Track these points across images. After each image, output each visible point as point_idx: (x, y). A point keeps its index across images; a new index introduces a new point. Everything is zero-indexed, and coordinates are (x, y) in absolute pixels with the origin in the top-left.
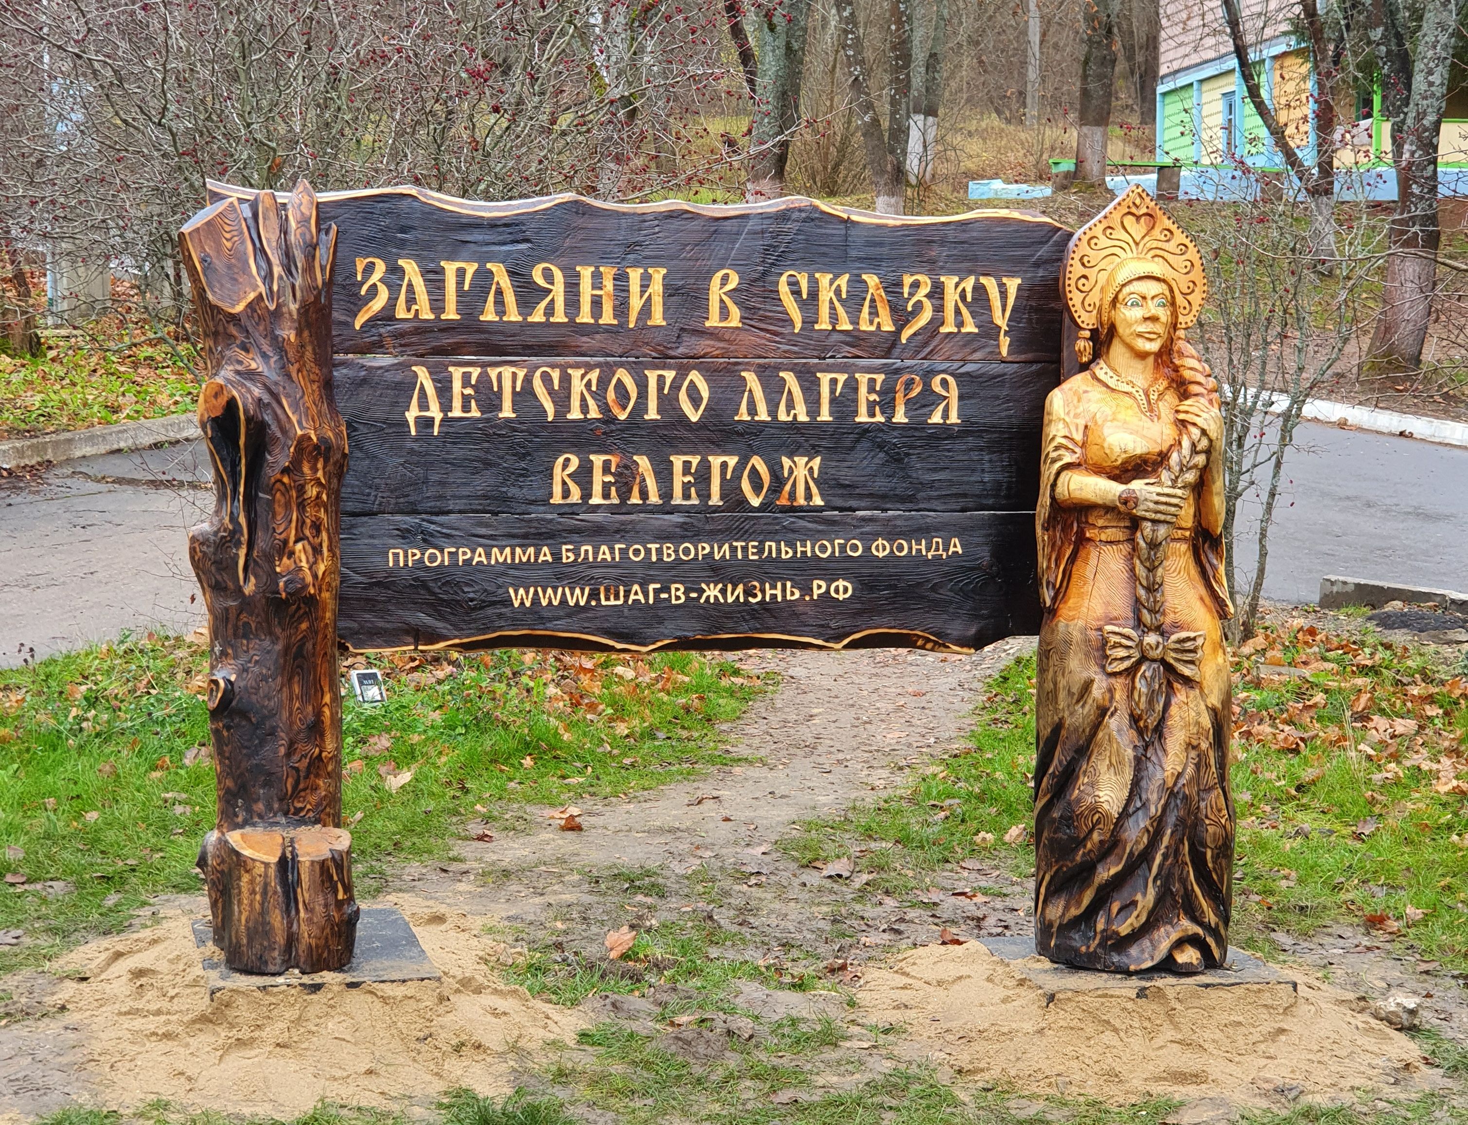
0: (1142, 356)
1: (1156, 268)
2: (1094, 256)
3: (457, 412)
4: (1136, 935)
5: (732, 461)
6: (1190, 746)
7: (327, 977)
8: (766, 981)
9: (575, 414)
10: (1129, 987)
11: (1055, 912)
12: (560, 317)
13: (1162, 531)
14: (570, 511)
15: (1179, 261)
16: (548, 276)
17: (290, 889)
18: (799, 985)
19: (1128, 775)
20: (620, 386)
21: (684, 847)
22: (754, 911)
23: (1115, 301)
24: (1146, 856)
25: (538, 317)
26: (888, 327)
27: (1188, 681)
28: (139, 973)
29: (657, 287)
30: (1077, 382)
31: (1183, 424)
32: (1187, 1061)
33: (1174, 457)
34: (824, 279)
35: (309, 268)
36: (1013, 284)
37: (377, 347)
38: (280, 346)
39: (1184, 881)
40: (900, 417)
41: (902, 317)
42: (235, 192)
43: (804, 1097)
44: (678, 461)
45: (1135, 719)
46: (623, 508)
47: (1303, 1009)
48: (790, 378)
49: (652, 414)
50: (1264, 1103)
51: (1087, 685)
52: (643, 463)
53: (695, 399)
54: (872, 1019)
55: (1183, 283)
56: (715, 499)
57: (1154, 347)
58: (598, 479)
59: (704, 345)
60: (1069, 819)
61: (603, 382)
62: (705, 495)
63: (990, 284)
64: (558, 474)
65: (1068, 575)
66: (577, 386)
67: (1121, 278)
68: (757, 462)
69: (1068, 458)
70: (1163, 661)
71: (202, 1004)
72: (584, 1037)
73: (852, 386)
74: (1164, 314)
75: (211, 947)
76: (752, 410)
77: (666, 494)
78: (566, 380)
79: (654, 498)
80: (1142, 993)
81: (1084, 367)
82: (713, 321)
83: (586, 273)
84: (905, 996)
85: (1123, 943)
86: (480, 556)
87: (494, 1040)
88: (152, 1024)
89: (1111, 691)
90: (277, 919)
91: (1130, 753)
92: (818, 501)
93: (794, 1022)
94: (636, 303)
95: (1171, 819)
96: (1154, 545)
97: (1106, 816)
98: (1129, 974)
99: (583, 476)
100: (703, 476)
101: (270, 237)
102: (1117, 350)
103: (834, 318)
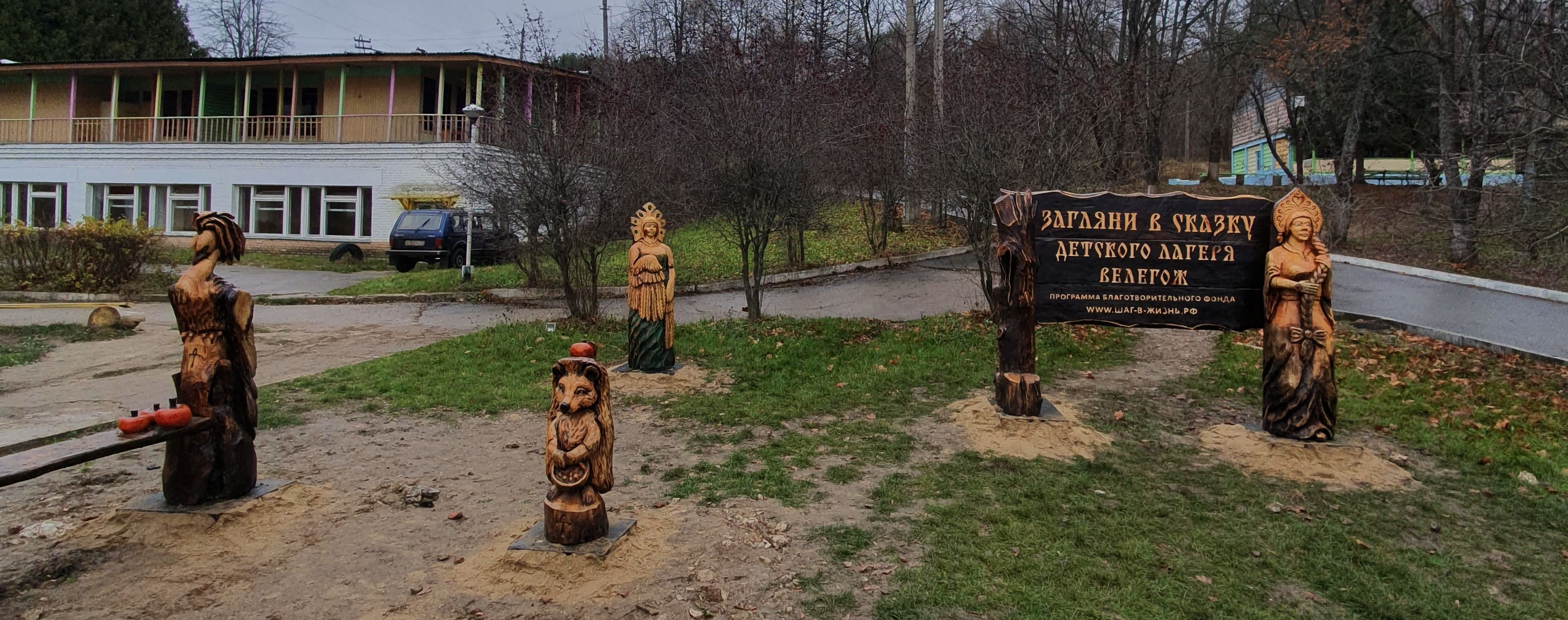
0: (1301, 241)
1: (1305, 214)
2: (1283, 210)
3: (1071, 255)
4: (1302, 427)
5: (1158, 271)
6: (1322, 367)
7: (1035, 418)
8: (1168, 431)
9: (1108, 256)
10: (1301, 444)
11: (1271, 417)
12: (1103, 227)
13: (1311, 297)
14: (1104, 284)
15: (1313, 212)
16: (1100, 215)
17: (1023, 391)
18: (1181, 433)
19: (1300, 375)
20: (1122, 248)
21: (1128, 386)
22: (1157, 408)
23: (1291, 224)
24: (1306, 402)
25: (1096, 227)
26: (1209, 231)
27: (1321, 347)
28: (975, 412)
29: (1134, 219)
30: (1277, 249)
31: (1318, 264)
32: (1326, 470)
33: (1315, 274)
34: (1188, 216)
35: (1030, 213)
36: (1252, 218)
37: (1048, 235)
38: (1021, 235)
39: (1320, 411)
40: (1213, 259)
41: (1214, 227)
42: (1009, 193)
43: (1190, 469)
44: (1140, 271)
45: (1301, 358)
46: (1123, 283)
47: (1365, 456)
48: (1177, 247)
49: (1132, 256)
50: (1356, 487)
51: (1284, 345)
52: (1129, 271)
53: (1146, 251)
54: (1208, 446)
55: (1315, 219)
56: (1152, 282)
57: (1306, 238)
58: (1115, 275)
59: (1149, 236)
60: (1277, 388)
61: (1117, 247)
62: (1148, 281)
63: (1244, 218)
64: (1102, 273)
65: (1275, 310)
66: (1109, 248)
67: (1294, 216)
68: (1166, 271)
69: (1275, 273)
70: (1312, 339)
71: (999, 423)
72: (1113, 443)
73: (1197, 249)
74: (1309, 228)
75: (996, 406)
76: (1164, 255)
77: (1136, 279)
78: (1105, 246)
79: (1132, 281)
80: (1306, 446)
81: (1279, 245)
82: (1152, 229)
83: (1111, 214)
84: (1218, 440)
85: (1298, 430)
86: (1078, 297)
87: (1087, 442)
88: (984, 427)
89: (1293, 348)
90: (1020, 400)
91: (1300, 368)
92: (1186, 284)
93: (1182, 445)
94: (1127, 224)
95: (1315, 390)
96: (1308, 302)
97: (1291, 388)
98: (1299, 440)
99: (1110, 275)
100: (1148, 275)
101: (1018, 205)
102: (1292, 240)
103: (1191, 228)
